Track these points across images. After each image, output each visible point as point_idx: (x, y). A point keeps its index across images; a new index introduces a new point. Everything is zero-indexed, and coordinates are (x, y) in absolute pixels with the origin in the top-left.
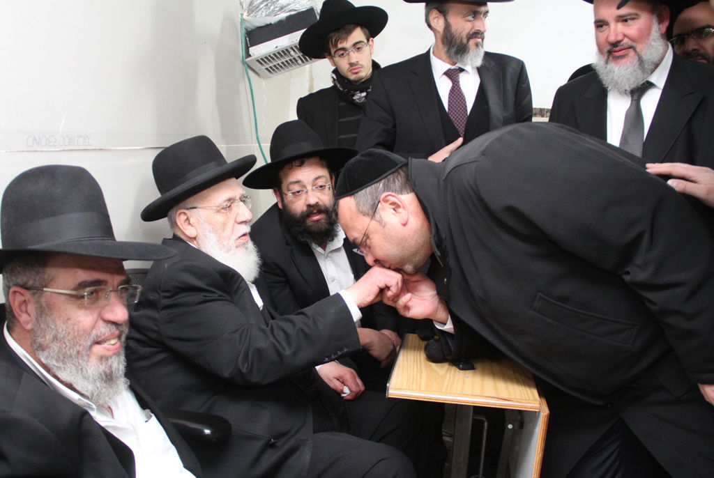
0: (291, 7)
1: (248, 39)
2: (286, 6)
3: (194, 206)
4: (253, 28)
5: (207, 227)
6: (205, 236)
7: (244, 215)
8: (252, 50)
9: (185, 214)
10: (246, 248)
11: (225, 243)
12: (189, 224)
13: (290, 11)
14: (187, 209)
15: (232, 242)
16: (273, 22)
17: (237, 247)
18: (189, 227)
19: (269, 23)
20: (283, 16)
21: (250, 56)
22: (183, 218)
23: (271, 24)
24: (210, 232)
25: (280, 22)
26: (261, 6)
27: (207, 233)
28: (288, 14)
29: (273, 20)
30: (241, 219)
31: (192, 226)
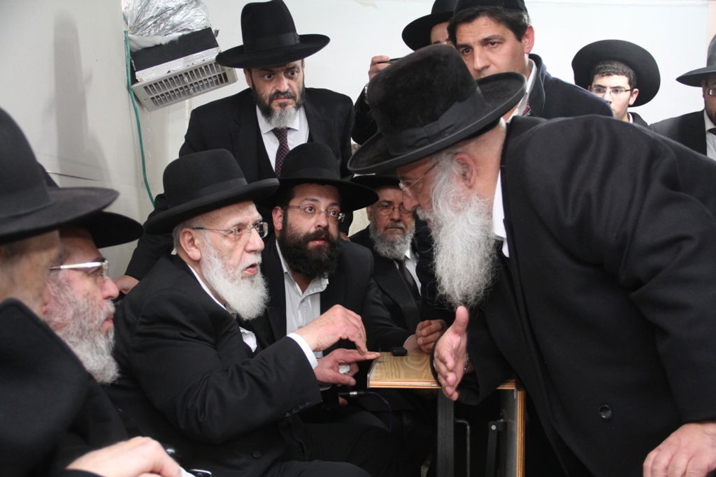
0: (184, 26)
1: (133, 62)
2: (178, 25)
3: (201, 226)
4: (140, 49)
5: (212, 251)
6: (209, 261)
7: (254, 243)
8: (139, 74)
9: (190, 233)
10: (252, 281)
11: (231, 272)
12: (194, 245)
13: (184, 30)
14: (193, 229)
15: (238, 272)
16: (163, 43)
17: (242, 278)
18: (193, 248)
19: (158, 44)
20: (175, 35)
21: (137, 81)
22: (187, 237)
23: (161, 45)
24: (215, 257)
25: (172, 43)
26: (149, 23)
27: (212, 258)
28: (180, 34)
29: (163, 40)
30: (250, 247)
31: (197, 248)
